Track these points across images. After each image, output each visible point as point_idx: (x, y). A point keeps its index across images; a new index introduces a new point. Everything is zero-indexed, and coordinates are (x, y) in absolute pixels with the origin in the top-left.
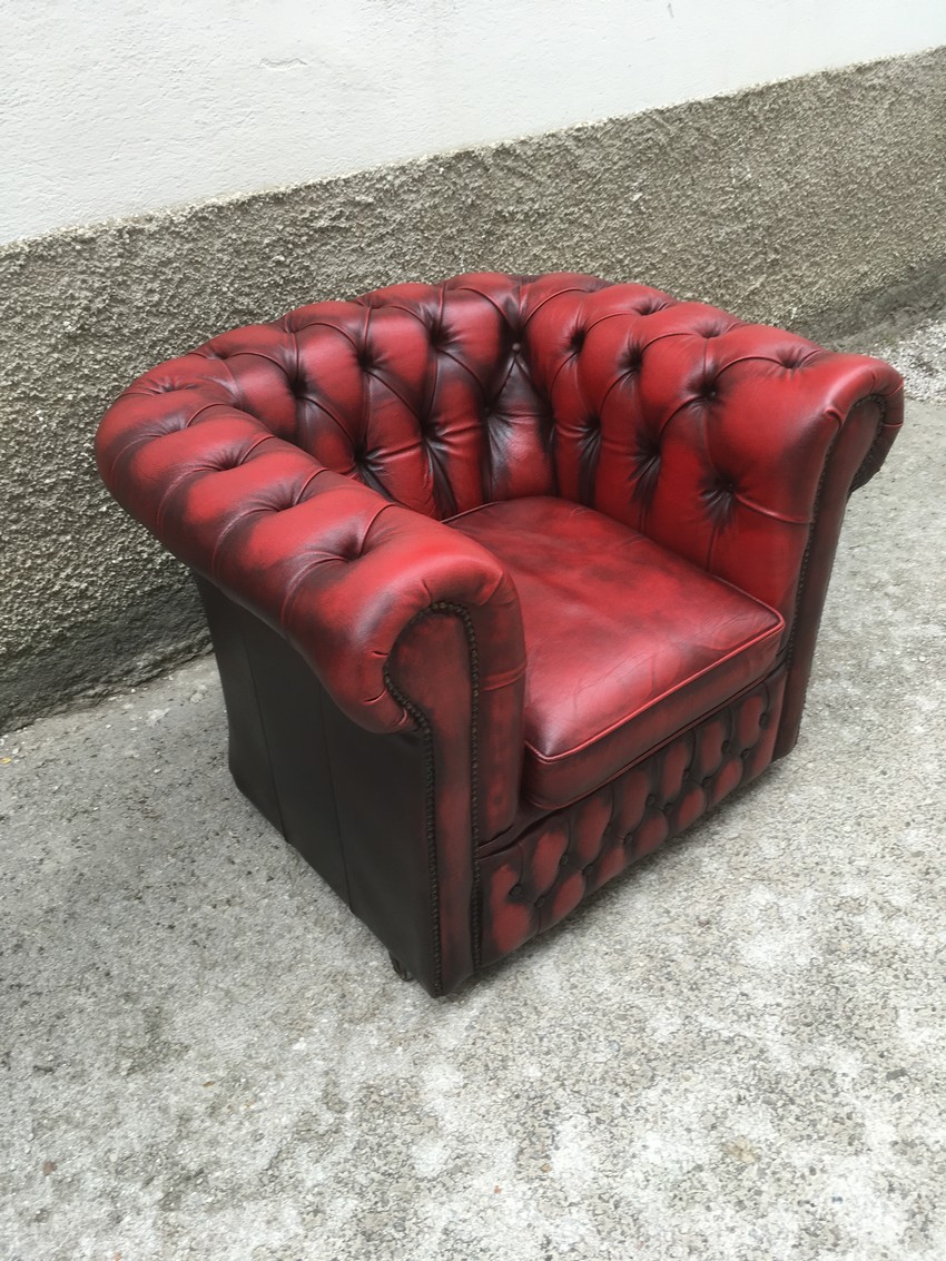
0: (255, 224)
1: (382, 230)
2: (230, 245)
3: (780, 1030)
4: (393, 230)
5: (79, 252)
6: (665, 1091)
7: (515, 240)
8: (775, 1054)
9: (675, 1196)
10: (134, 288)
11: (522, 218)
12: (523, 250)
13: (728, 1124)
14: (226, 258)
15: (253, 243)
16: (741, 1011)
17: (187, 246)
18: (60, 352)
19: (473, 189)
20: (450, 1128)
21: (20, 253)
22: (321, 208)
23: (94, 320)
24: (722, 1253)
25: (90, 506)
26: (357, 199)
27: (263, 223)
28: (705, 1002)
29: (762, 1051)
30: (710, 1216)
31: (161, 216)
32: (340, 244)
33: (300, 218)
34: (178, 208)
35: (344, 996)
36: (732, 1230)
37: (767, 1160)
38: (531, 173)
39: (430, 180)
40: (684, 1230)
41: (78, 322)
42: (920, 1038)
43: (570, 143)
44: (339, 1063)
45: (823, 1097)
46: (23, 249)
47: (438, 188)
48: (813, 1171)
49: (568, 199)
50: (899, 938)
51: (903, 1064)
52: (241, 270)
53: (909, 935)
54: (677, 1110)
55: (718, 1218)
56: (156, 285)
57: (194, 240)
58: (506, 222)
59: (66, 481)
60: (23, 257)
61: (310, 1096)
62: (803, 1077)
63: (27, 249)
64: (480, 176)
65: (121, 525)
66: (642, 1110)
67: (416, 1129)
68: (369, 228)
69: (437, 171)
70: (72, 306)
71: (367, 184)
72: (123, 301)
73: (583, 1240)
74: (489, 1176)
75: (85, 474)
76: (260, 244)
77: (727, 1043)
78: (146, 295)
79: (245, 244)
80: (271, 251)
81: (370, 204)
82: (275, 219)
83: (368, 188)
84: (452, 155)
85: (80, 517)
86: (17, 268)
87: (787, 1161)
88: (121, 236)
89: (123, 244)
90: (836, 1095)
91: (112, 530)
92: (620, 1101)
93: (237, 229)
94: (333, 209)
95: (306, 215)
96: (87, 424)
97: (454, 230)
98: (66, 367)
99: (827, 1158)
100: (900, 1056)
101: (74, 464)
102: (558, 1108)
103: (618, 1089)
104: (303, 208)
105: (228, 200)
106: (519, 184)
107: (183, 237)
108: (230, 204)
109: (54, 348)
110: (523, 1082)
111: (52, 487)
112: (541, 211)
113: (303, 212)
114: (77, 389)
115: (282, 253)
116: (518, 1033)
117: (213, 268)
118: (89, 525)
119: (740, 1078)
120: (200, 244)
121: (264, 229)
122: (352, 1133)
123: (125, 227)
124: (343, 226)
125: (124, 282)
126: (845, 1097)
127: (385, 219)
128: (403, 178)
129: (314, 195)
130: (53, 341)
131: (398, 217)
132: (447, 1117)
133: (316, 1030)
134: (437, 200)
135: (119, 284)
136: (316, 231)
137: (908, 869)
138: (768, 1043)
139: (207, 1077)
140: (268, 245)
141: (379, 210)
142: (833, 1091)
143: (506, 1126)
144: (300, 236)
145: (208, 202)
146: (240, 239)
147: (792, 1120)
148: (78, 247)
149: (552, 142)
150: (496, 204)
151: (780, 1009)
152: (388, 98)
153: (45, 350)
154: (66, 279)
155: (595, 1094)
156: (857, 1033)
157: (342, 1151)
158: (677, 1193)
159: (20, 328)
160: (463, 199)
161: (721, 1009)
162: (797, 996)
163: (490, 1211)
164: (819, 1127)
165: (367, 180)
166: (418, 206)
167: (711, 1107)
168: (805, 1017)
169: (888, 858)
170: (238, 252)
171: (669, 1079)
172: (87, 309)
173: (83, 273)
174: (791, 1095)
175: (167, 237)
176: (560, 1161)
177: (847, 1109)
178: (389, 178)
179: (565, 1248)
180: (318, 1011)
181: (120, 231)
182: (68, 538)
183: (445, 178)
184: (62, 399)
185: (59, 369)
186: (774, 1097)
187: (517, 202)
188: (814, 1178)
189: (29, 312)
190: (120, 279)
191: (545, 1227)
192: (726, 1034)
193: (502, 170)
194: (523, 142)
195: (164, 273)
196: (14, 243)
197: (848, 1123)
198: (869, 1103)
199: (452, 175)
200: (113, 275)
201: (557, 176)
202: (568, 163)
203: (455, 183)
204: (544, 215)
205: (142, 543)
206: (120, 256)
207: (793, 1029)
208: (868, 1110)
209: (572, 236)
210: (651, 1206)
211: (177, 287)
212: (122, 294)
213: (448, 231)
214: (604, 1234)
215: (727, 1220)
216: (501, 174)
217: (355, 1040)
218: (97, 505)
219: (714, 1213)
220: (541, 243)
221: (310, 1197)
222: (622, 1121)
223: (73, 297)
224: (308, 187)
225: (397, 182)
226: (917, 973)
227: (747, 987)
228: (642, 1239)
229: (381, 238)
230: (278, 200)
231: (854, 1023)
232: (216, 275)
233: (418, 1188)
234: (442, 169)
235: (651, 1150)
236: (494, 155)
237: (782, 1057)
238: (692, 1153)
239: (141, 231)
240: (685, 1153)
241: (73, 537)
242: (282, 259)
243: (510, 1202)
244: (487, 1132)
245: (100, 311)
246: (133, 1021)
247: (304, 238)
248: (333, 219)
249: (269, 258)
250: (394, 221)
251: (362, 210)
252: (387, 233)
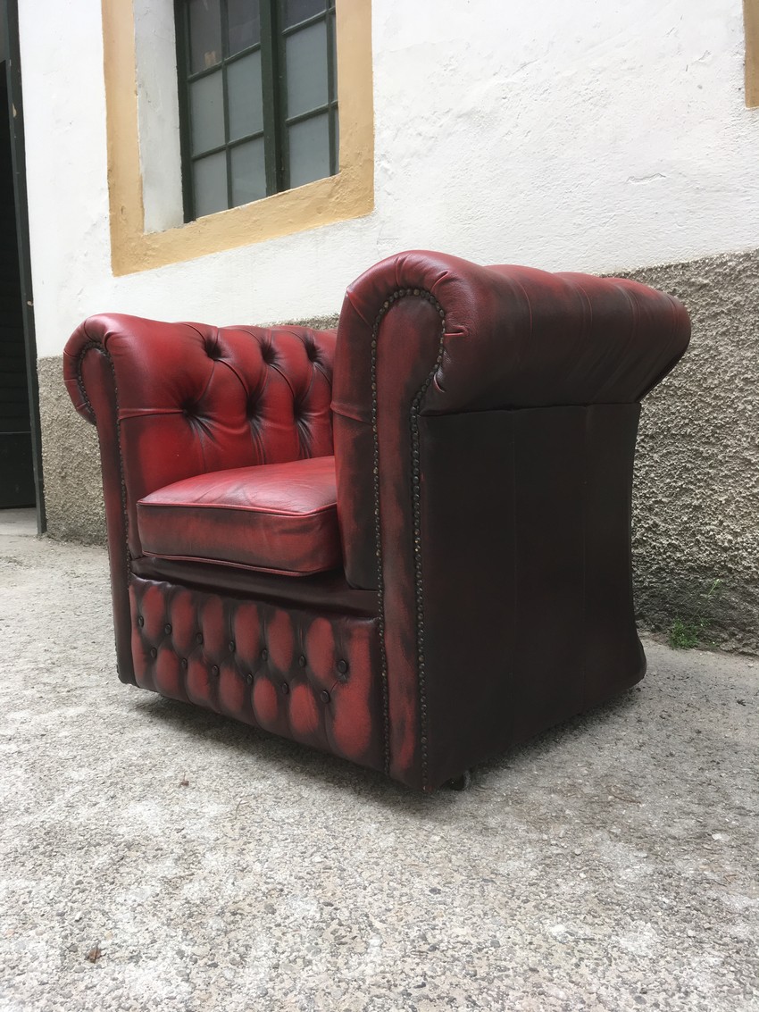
1: (717, 309)
4: (729, 310)
22: (659, 286)
26: (693, 280)
68: (702, 306)
71: (707, 268)
81: (705, 285)
83: (707, 272)
127: (721, 299)
128: (747, 264)
131: (738, 298)
141: (717, 291)
152: (742, 196)
165: (707, 265)
178: (730, 264)
224: (651, 270)
225: (740, 267)
229: (716, 315)
250: (732, 302)
251: (698, 290)
252: (723, 312)
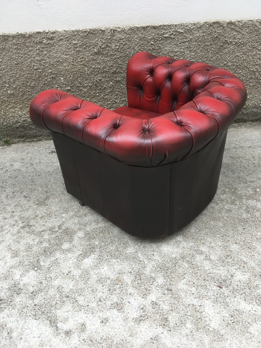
0: (147, 33)
1: (185, 40)
2: (139, 37)
3: (153, 266)
4: (188, 41)
5: (101, 33)
6: (118, 262)
7: (231, 49)
8: (147, 269)
9: (99, 280)
10: (113, 44)
11: (234, 44)
12: (233, 53)
13: (123, 275)
14: (137, 41)
15: (146, 38)
16: (149, 257)
17: (128, 36)
18: (93, 56)
19: (218, 33)
20: (74, 243)
21: (87, 31)
22: (167, 31)
23: (102, 50)
24: (97, 295)
25: (94, 93)
26: (178, 30)
27: (150, 33)
28: (143, 251)
29: (145, 267)
30: (102, 288)
31: (122, 27)
32: (171, 42)
33: (160, 33)
34: (127, 26)
35: (79, 211)
36: (103, 293)
37: (123, 286)
38: (240, 31)
39: (203, 28)
40: (94, 287)
41: (98, 49)
42: (183, 287)
43: (258, 24)
44: (67, 222)
45: (148, 283)
46: (88, 30)
47: (205, 31)
48: (130, 294)
49: (253, 40)
50: (203, 265)
51: (173, 289)
52: (141, 44)
53: (206, 266)
54: (116, 266)
55: (103, 289)
56: (118, 44)
57: (130, 34)
58: (228, 44)
59: (90, 86)
60: (87, 32)
61: (57, 224)
62: (148, 277)
63: (89, 31)
64: (221, 29)
65: (101, 99)
66: (109, 262)
67: (68, 240)
68: (180, 39)
69: (206, 26)
70: (97, 46)
71: (182, 27)
72: (109, 47)
73: (76, 276)
74: (72, 255)
75: (94, 85)
76: (148, 38)
77: (139, 261)
78: (115, 46)
79: (144, 38)
80: (150, 41)
81: (182, 32)
82: (153, 33)
83: (182, 28)
84: (212, 22)
85: (92, 95)
86: (86, 35)
87: (127, 289)
88: (111, 31)
89: (112, 33)
90: (151, 285)
91: (99, 100)
92: (107, 258)
93: (142, 34)
94: (170, 32)
95: (162, 33)
96: (96, 74)
97: (209, 43)
98: (93, 60)
99: (136, 294)
100: (174, 287)
101: (92, 83)
102: (95, 252)
103: (109, 256)
104: (161, 31)
105: (140, 26)
106: (235, 33)
107: (127, 33)
108: (141, 27)
109: (92, 55)
110: (93, 244)
111: (87, 86)
112: (242, 43)
113: (162, 32)
114: (95, 65)
115: (153, 42)
116: (101, 235)
117: (134, 43)
118: (93, 97)
119: (135, 269)
120: (131, 36)
121: (149, 35)
122: (58, 234)
123: (112, 29)
124: (172, 37)
125: (110, 42)
126: (153, 287)
127: (186, 37)
128: (194, 27)
129: (166, 28)
130: (92, 53)
131: (191, 37)
132: (75, 241)
133: (69, 214)
134: (204, 34)
135: (109, 43)
136: (164, 37)
137: (224, 252)
138: (148, 266)
139: (46, 211)
140: (149, 39)
141: (185, 34)
142: (151, 283)
143: (83, 249)
144: (160, 38)
145: (135, 26)
146: (142, 36)
147: (136, 283)
148: (100, 32)
149: (250, 22)
150: (226, 38)
151: (158, 262)
152: (193, 4)
153: (89, 55)
154: (97, 39)
155: (104, 254)
156: (170, 277)
157: (53, 236)
158: (100, 280)
159: (85, 49)
160: (214, 35)
161: (145, 254)
162: (165, 262)
163: (66, 261)
164: (141, 288)
165: (182, 26)
166: (198, 35)
167: (123, 270)
168: (162, 267)
169: (221, 248)
170: (141, 40)
171: (121, 260)
172: (100, 47)
173: (101, 38)
174: (142, 279)
175: (123, 33)
176: (86, 260)
177: (150, 289)
178: (189, 26)
179: (72, 275)
180: (72, 211)
181: (111, 30)
182: (89, 99)
183: (209, 28)
184: (92, 67)
185: (92, 60)
186: (138, 276)
187: (234, 39)
188: (129, 295)
189: (87, 45)
190: (109, 41)
191: (72, 269)
192: (141, 259)
193: (230, 28)
194: (239, 21)
195: (121, 42)
196: (86, 29)
197: (148, 291)
198: (156, 291)
199: (211, 28)
200: (108, 40)
201: (251, 33)
202: (255, 30)
203: (212, 30)
204: (243, 44)
205: (105, 105)
206: (110, 36)
207: (156, 267)
208: (155, 292)
209: (253, 52)
210: (93, 278)
211: (123, 46)
212: (110, 45)
213: (207, 43)
214: (80, 277)
215: (104, 291)
216: (229, 30)
217: (73, 219)
218: (96, 93)
219: (103, 288)
220: (240, 52)
221: (42, 240)
222: (104, 261)
223: (98, 44)
224: (164, 25)
225: (192, 27)
226: (199, 274)
227: (155, 254)
228: (86, 283)
229: (184, 42)
230: (155, 28)
231: (171, 274)
232: (134, 44)
233: (59, 249)
234: (208, 26)
235: (104, 270)
236: (227, 24)
237: (148, 271)
238: (111, 275)
239: (117, 30)
240: (109, 274)
241: (90, 99)
242: (153, 43)
243: (71, 261)
244: (79, 248)
245: (103, 48)
246: (44, 197)
247: (160, 39)
248: (170, 35)
249: (150, 42)
250: (189, 38)
251: (179, 34)
252: (186, 41)
